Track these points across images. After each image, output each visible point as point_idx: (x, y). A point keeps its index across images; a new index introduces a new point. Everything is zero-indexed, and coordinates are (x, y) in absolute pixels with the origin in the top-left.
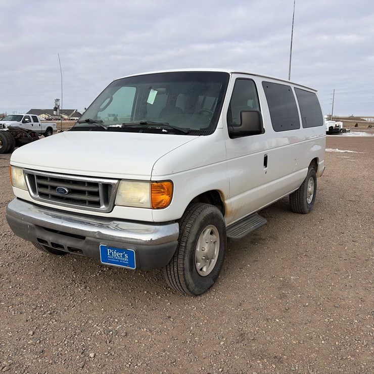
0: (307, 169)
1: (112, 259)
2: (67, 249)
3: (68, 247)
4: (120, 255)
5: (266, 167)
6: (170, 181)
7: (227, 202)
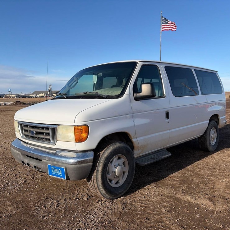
0: (208, 121)
1: (54, 173)
2: (34, 167)
3: (34, 166)
4: (57, 171)
5: (168, 119)
6: (86, 125)
7: (134, 140)
